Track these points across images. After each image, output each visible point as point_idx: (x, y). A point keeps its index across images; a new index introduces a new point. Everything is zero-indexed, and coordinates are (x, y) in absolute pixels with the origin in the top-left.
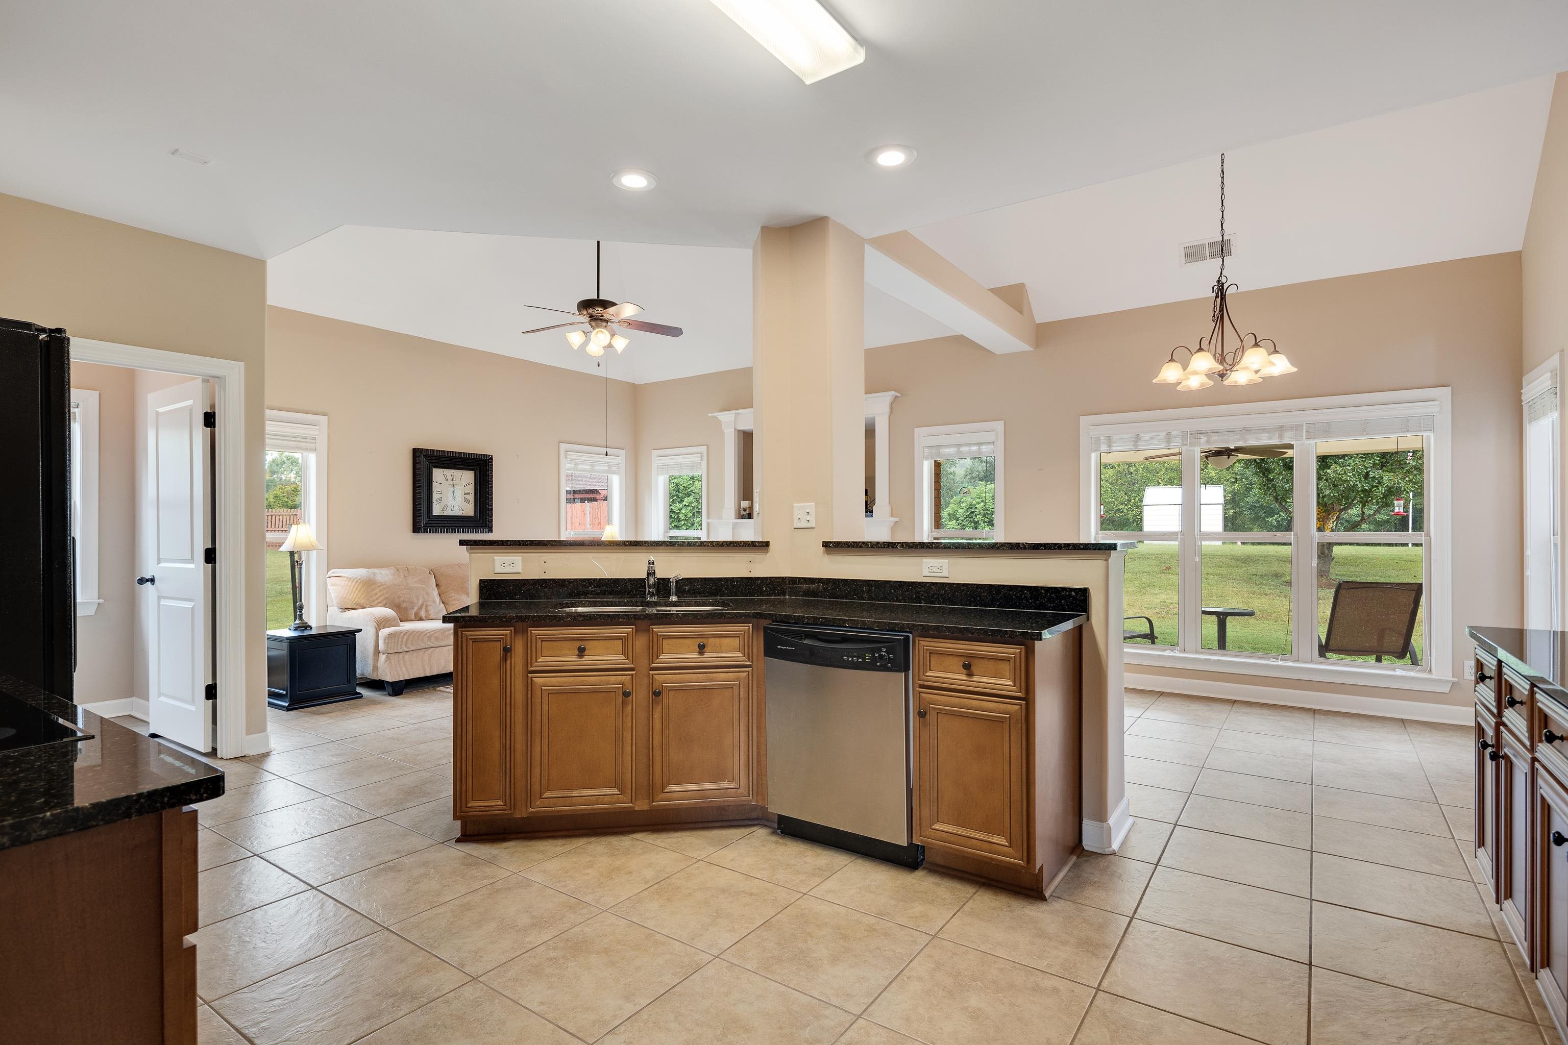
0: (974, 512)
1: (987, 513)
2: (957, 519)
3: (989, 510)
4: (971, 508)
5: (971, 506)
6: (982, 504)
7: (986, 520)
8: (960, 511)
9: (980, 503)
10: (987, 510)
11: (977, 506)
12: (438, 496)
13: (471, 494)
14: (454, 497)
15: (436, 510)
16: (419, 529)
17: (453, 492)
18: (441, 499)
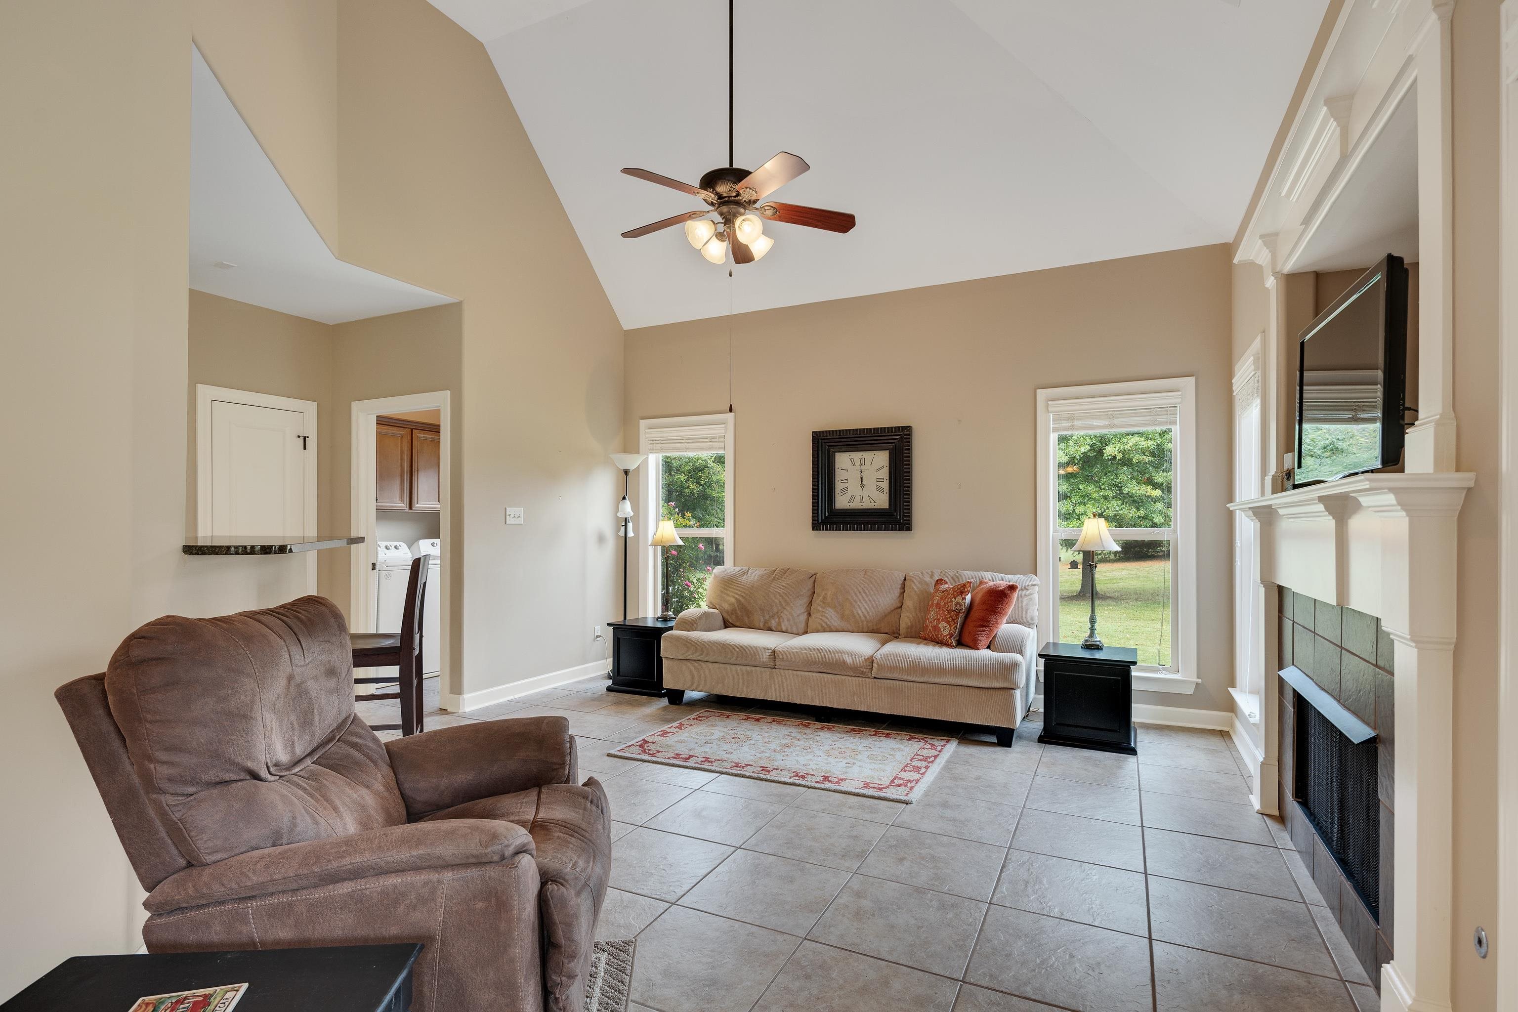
12: (843, 485)
13: (885, 480)
14: (862, 486)
15: (842, 502)
16: (817, 525)
17: (862, 478)
18: (847, 488)
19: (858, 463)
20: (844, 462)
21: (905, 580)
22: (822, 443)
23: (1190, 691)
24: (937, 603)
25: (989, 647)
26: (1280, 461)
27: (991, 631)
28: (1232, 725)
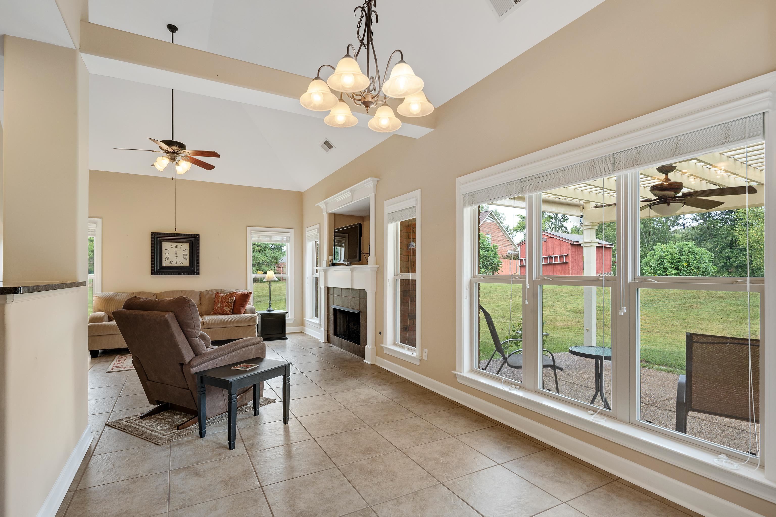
0: (663, 261)
1: (674, 262)
2: (651, 266)
3: (676, 260)
4: (662, 259)
5: (661, 257)
6: (670, 256)
7: (673, 266)
8: (653, 260)
9: (669, 255)
10: (674, 260)
11: (666, 257)
12: (167, 256)
13: (187, 255)
14: (176, 257)
15: (165, 263)
16: (154, 273)
17: (176, 254)
18: (168, 258)
19: (174, 247)
20: (167, 247)
21: (200, 294)
22: (156, 237)
23: (292, 322)
24: (221, 301)
25: (244, 313)
26: (328, 258)
27: (245, 307)
28: (304, 330)
